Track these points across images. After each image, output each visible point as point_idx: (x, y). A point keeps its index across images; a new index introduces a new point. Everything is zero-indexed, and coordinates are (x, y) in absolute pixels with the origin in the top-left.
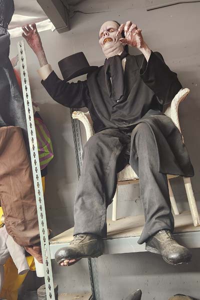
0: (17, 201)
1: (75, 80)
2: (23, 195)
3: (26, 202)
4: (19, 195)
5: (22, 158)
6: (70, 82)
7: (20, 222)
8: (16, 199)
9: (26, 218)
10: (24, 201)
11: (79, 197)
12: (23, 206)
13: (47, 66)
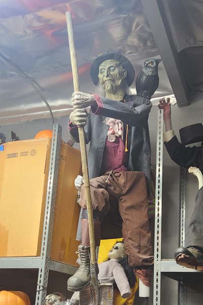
0: (137, 228)
1: (191, 146)
2: (141, 226)
3: (142, 231)
4: (138, 225)
5: (144, 197)
6: (187, 146)
7: (136, 245)
8: (136, 227)
9: (141, 243)
10: (141, 230)
11: (192, 224)
12: (140, 233)
13: (172, 130)
